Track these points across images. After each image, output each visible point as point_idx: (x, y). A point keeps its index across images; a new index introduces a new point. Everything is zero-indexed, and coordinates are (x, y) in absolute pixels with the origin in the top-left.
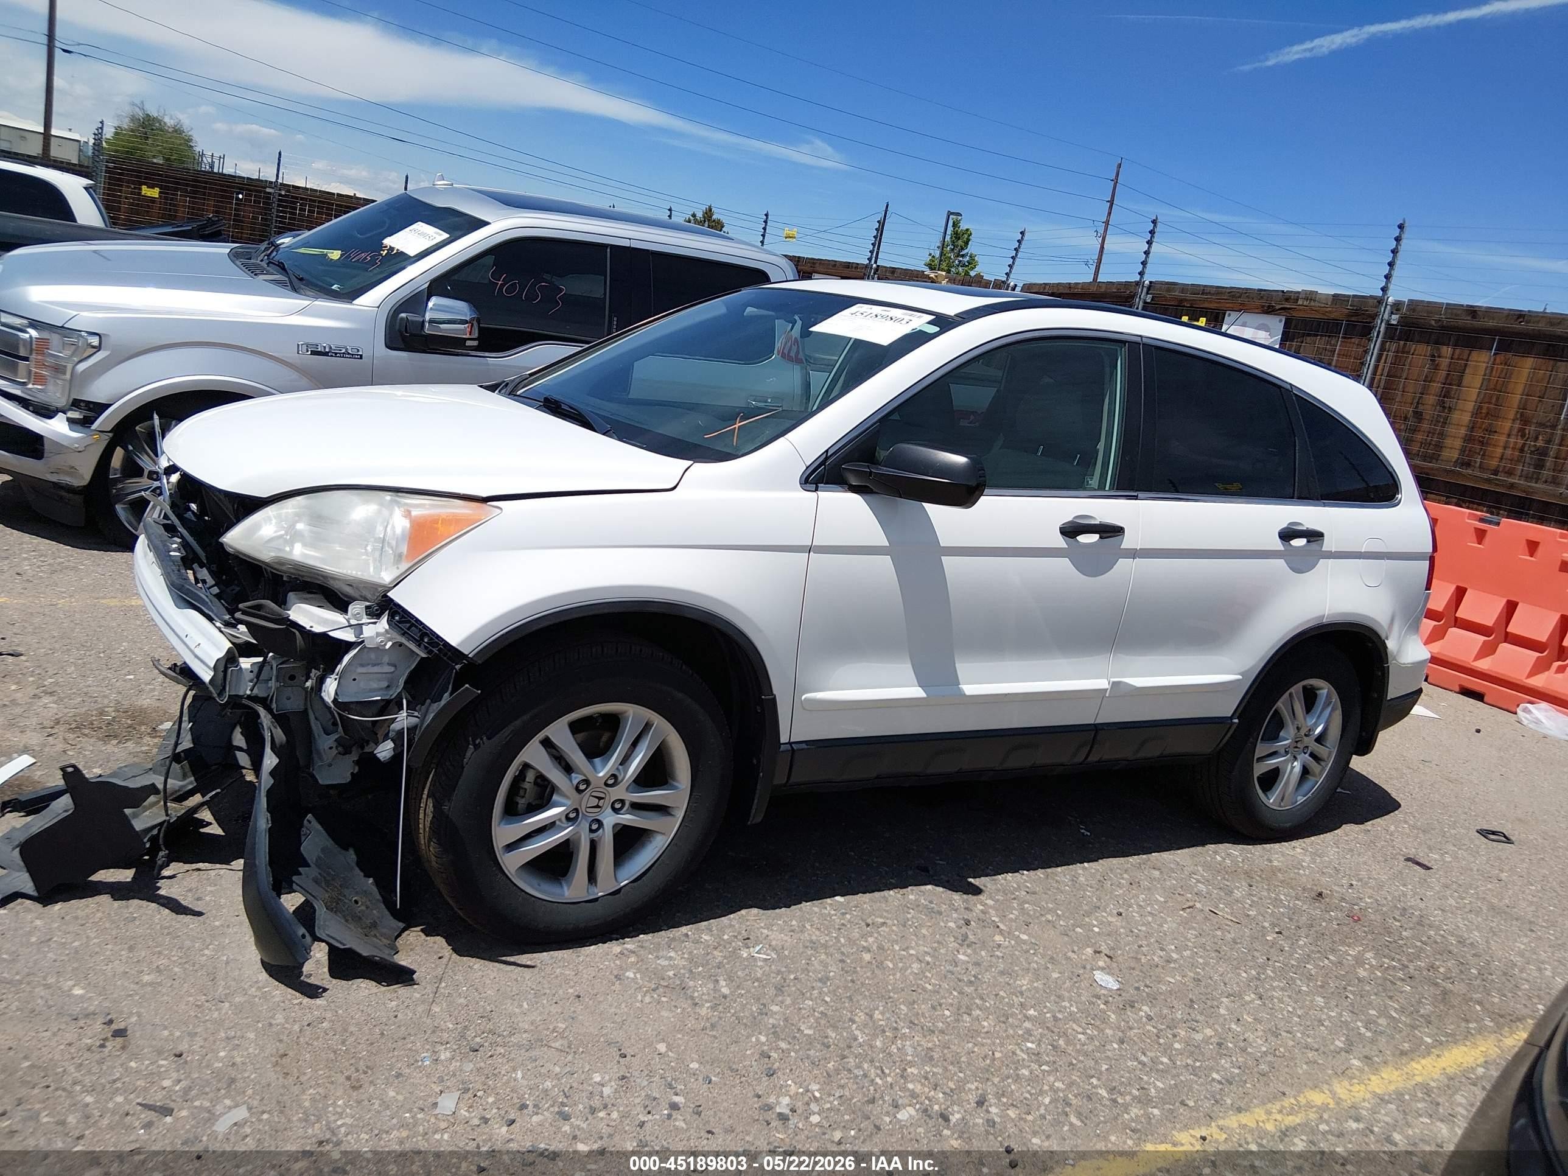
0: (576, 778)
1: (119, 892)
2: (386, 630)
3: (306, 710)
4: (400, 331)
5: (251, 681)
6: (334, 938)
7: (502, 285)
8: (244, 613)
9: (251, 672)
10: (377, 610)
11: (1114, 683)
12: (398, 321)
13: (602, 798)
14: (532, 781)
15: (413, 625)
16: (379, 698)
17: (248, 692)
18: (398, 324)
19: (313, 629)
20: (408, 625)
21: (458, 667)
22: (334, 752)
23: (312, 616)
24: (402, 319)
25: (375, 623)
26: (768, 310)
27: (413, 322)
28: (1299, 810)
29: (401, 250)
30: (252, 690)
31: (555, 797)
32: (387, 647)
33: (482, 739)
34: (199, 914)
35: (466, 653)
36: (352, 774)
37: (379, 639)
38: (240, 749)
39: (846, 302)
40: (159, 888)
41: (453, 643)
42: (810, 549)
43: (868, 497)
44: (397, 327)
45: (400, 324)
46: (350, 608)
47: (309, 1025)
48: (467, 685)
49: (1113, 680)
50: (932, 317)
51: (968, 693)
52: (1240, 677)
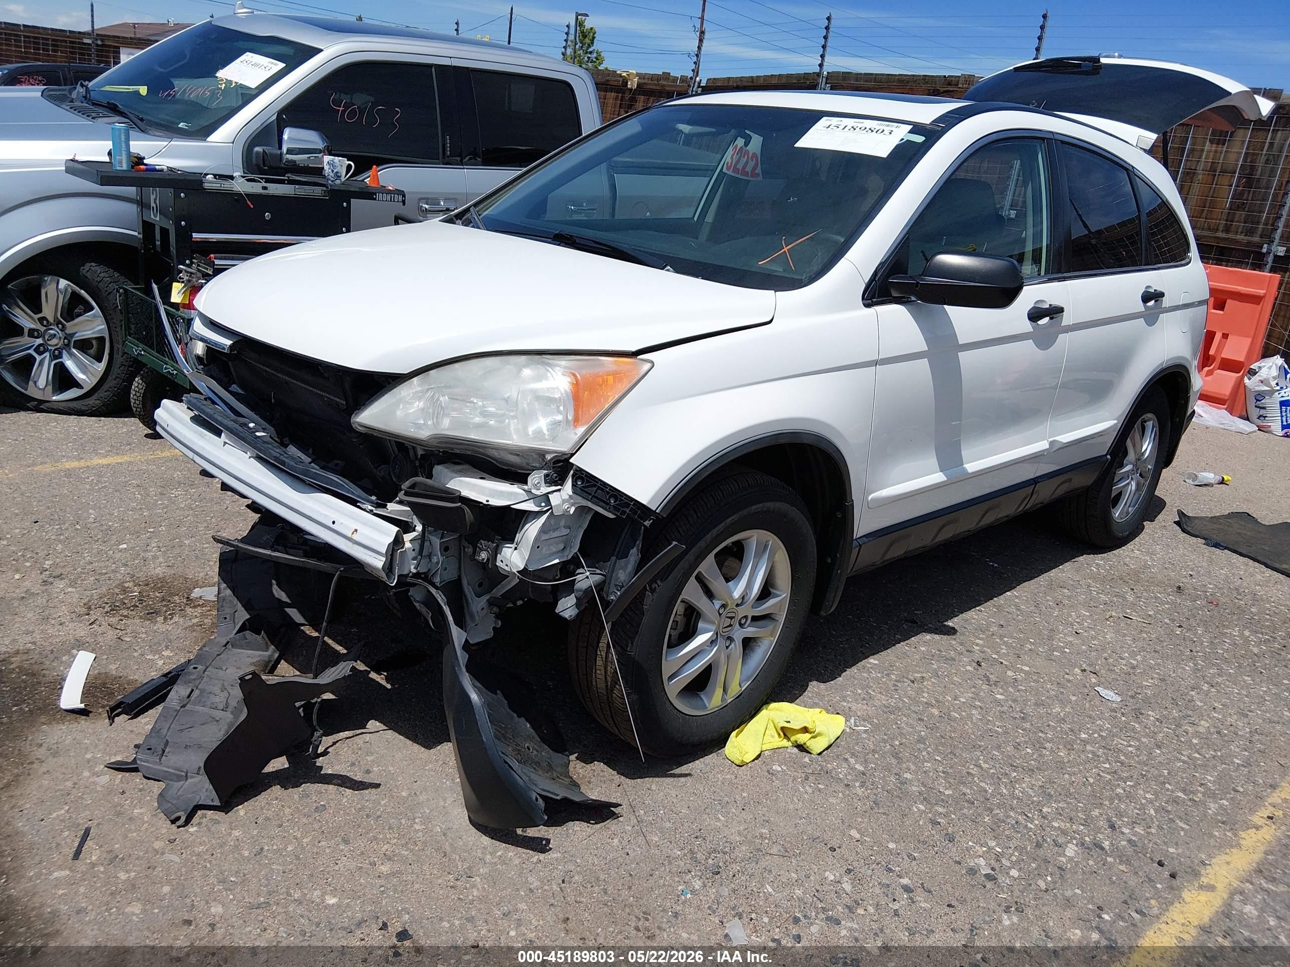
0: (717, 604)
1: (287, 780)
2: (570, 496)
3: (459, 576)
4: (257, 165)
5: (414, 559)
6: (549, 792)
7: (344, 112)
8: (406, 494)
9: (414, 550)
10: (556, 477)
11: (1051, 442)
12: (254, 155)
13: (733, 617)
14: (682, 613)
15: (599, 488)
16: (557, 561)
17: (414, 571)
18: (254, 159)
19: (490, 503)
20: (595, 489)
21: (647, 523)
22: (485, 611)
23: (481, 490)
24: (258, 153)
25: (559, 490)
26: (702, 125)
27: (271, 154)
28: (1131, 519)
29: (240, 82)
30: (416, 568)
31: (701, 625)
32: (572, 512)
33: (656, 583)
34: (377, 786)
35: (654, 509)
36: (494, 628)
37: (566, 506)
38: (289, 606)
39: (813, 117)
40: (321, 768)
41: (644, 501)
42: (875, 363)
43: (909, 307)
44: (254, 162)
45: (257, 157)
46: (530, 479)
47: (563, 882)
48: (674, 543)
49: (1051, 440)
50: (911, 127)
51: (970, 471)
52: (1116, 421)
